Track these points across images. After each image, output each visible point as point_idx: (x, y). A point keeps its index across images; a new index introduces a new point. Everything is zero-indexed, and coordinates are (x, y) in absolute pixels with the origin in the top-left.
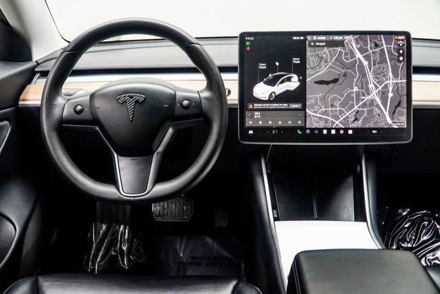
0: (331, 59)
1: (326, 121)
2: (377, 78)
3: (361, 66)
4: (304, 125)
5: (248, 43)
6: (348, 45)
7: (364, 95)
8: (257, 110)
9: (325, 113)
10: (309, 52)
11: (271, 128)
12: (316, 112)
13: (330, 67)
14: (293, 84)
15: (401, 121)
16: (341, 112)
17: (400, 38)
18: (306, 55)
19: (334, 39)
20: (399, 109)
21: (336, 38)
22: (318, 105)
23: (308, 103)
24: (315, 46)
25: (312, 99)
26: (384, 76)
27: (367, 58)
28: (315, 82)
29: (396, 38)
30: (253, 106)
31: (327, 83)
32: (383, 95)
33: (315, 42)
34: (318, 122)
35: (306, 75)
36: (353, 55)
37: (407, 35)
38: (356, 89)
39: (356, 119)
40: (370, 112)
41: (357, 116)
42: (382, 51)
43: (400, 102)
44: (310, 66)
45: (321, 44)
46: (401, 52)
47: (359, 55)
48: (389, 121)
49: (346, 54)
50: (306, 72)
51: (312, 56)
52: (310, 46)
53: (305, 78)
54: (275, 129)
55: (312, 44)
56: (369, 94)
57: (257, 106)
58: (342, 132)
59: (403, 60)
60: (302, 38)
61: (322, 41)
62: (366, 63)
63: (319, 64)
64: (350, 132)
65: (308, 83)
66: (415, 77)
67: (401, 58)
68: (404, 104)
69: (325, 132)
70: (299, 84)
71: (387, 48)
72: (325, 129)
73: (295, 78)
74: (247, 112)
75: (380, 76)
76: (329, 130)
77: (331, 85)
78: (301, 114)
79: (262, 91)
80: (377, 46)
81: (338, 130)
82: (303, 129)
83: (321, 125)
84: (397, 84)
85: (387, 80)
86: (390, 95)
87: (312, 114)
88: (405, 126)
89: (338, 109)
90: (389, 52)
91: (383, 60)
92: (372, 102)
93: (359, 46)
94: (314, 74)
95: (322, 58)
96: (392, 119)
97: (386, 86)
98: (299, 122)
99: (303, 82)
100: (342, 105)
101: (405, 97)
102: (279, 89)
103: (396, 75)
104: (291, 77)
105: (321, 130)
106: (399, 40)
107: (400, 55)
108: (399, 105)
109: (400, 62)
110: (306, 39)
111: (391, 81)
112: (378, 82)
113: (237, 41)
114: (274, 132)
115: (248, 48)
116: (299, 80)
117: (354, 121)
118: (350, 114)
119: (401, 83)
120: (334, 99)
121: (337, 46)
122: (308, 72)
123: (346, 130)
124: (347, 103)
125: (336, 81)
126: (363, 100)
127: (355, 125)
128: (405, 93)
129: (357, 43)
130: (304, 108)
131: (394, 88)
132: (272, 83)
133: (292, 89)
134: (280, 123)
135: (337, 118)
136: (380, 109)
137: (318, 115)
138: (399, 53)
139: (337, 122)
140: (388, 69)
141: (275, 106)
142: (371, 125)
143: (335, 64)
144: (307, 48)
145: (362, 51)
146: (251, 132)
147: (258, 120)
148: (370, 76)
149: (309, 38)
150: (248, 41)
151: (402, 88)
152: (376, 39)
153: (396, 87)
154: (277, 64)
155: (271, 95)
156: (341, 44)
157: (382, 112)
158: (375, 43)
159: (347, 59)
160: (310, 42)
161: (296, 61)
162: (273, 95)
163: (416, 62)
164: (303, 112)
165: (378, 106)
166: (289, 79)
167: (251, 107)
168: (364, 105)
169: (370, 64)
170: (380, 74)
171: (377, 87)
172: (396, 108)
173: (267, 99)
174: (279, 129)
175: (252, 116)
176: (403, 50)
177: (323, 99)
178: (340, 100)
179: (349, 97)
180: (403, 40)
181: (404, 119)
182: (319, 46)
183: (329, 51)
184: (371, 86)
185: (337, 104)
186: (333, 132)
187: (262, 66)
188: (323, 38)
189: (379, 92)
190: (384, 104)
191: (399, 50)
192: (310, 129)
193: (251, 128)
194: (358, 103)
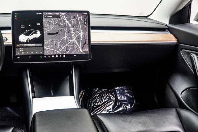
0: (55, 24)
1: (54, 51)
2: (75, 32)
3: (68, 26)
4: (43, 54)
5: (16, 16)
6: (62, 17)
7: (70, 40)
8: (21, 47)
9: (53, 48)
10: (45, 20)
12: (49, 48)
13: (54, 27)
14: (38, 35)
15: (86, 51)
16: (60, 47)
18: (43, 21)
19: (55, 14)
20: (85, 45)
21: (57, 14)
22: (50, 44)
23: (45, 44)
24: (47, 17)
25: (46, 42)
26: (78, 31)
27: (71, 23)
28: (48, 34)
29: (83, 14)
30: (19, 45)
31: (53, 34)
32: (78, 39)
33: (47, 15)
34: (50, 52)
35: (43, 30)
36: (64, 22)
37: (88, 12)
38: (66, 37)
39: (67, 50)
40: (73, 47)
41: (67, 49)
42: (77, 20)
43: (86, 42)
44: (45, 26)
45: (50, 16)
46: (85, 20)
47: (67, 22)
48: (81, 51)
49: (61, 21)
50: (43, 29)
51: (46, 22)
52: (45, 17)
53: (43, 32)
54: (30, 56)
55: (46, 16)
56: (72, 39)
57: (21, 45)
58: (61, 56)
59: (86, 24)
60: (41, 14)
61: (50, 15)
62: (70, 25)
63: (49, 25)
64: (64, 56)
65: (44, 34)
66: (92, 31)
68: (87, 43)
69: (53, 56)
70: (40, 34)
71: (79, 18)
72: (53, 55)
73: (38, 32)
74: (16, 48)
75: (77, 31)
76: (55, 55)
77: (55, 35)
78: (41, 48)
79: (23, 38)
80: (75, 17)
81: (59, 55)
82: (43, 55)
83: (51, 53)
84: (84, 34)
85: (80, 33)
86: (81, 39)
87: (47, 48)
88: (88, 53)
89: (58, 46)
90: (80, 20)
91: (78, 24)
92: (74, 42)
93: (67, 18)
94: (47, 30)
95: (50, 23)
96: (83, 50)
97: (79, 36)
98: (41, 52)
99: (42, 34)
100: (60, 44)
101: (88, 40)
102: (31, 37)
103: (83, 31)
104: (37, 32)
105: (51, 56)
106: (84, 15)
107: (85, 21)
108: (85, 44)
111: (81, 33)
112: (76, 34)
113: (11, 15)
114: (29, 57)
115: (16, 18)
116: (40, 33)
117: (66, 51)
118: (64, 48)
119: (86, 34)
120: (57, 42)
121: (57, 17)
122: (44, 29)
123: (62, 55)
124: (62, 43)
125: (57, 33)
126: (69, 41)
127: (66, 53)
128: (88, 38)
129: (66, 16)
130: (43, 46)
131: (83, 36)
132: (28, 34)
133: (37, 37)
134: (32, 53)
135: (58, 50)
136: (77, 45)
137: (50, 49)
139: (58, 52)
140: (80, 28)
141: (29, 45)
142: (73, 53)
143: (56, 26)
144: (44, 18)
145: (68, 19)
146: (18, 58)
147: (22, 52)
148: (72, 31)
149: (44, 14)
150: (16, 15)
151: (86, 36)
152: (74, 14)
153: (84, 36)
154: (30, 26)
155: (27, 40)
156: (59, 16)
157: (78, 47)
158: (74, 16)
159: (62, 23)
160: (45, 15)
161: (39, 24)
162: (29, 40)
163: (92, 24)
164: (43, 48)
165: (76, 44)
166: (36, 33)
168: (70, 44)
169: (72, 26)
170: (76, 30)
171: (75, 36)
172: (84, 45)
173: (26, 42)
174: (32, 56)
175: (19, 50)
176: (86, 19)
177: (52, 41)
178: (59, 42)
179: (63, 41)
180: (86, 15)
181: (87, 50)
182: (49, 17)
183: (54, 20)
184: (73, 35)
185: (58, 43)
186: (57, 56)
187: (23, 27)
189: (76, 38)
190: (79, 43)
191: (84, 19)
192: (46, 55)
193: (18, 56)
194: (67, 43)
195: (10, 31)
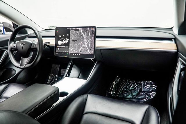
3: (83, 36)
5: (57, 30)
6: (80, 31)
7: (83, 45)
8: (59, 48)
9: (73, 49)
11: (61, 53)
12: (72, 49)
16: (77, 49)
17: (93, 28)
18: (70, 33)
19: (76, 29)
20: (92, 49)
21: (77, 29)
22: (72, 47)
23: (70, 46)
24: (72, 31)
27: (84, 34)
28: (72, 41)
31: (74, 41)
32: (88, 45)
36: (81, 33)
37: (95, 27)
38: (81, 43)
39: (81, 51)
40: (84, 49)
42: (88, 32)
44: (71, 36)
47: (82, 33)
48: (89, 52)
49: (79, 33)
52: (71, 31)
57: (59, 47)
58: (77, 54)
62: (84, 36)
63: (73, 36)
64: (79, 55)
66: (97, 39)
67: (93, 34)
68: (93, 47)
73: (67, 39)
75: (87, 39)
76: (74, 54)
78: (68, 49)
79: (60, 43)
80: (87, 31)
81: (76, 54)
82: (69, 53)
83: (73, 52)
84: (92, 42)
86: (90, 45)
88: (93, 54)
90: (90, 32)
91: (88, 35)
94: (72, 39)
95: (74, 34)
97: (89, 42)
98: (68, 51)
99: (69, 41)
100: (78, 47)
101: (94, 45)
102: (64, 42)
103: (91, 39)
105: (73, 54)
107: (93, 33)
108: (92, 48)
109: (93, 35)
110: (70, 29)
111: (90, 41)
112: (87, 41)
113: (55, 30)
118: (79, 50)
120: (76, 45)
122: (70, 38)
123: (78, 54)
124: (79, 47)
125: (76, 40)
127: (80, 53)
129: (82, 30)
132: (62, 41)
133: (66, 42)
134: (63, 51)
135: (76, 51)
138: (92, 33)
140: (89, 37)
141: (62, 47)
142: (84, 53)
143: (76, 36)
145: (83, 32)
146: (57, 53)
147: (59, 50)
148: (85, 39)
151: (93, 43)
152: (87, 29)
154: (63, 36)
156: (78, 30)
157: (87, 50)
159: (79, 34)
161: (68, 35)
162: (62, 44)
163: (97, 34)
165: (86, 48)
166: (66, 40)
167: (57, 47)
168: (83, 47)
169: (85, 36)
171: (86, 43)
174: (63, 53)
177: (73, 45)
179: (80, 45)
180: (94, 29)
181: (93, 52)
183: (75, 32)
184: (85, 42)
185: (77, 47)
186: (75, 54)
187: (60, 36)
188: (74, 29)
190: (88, 47)
191: (93, 32)
192: (70, 53)
193: (57, 52)
194: (81, 47)
195: (54, 38)
